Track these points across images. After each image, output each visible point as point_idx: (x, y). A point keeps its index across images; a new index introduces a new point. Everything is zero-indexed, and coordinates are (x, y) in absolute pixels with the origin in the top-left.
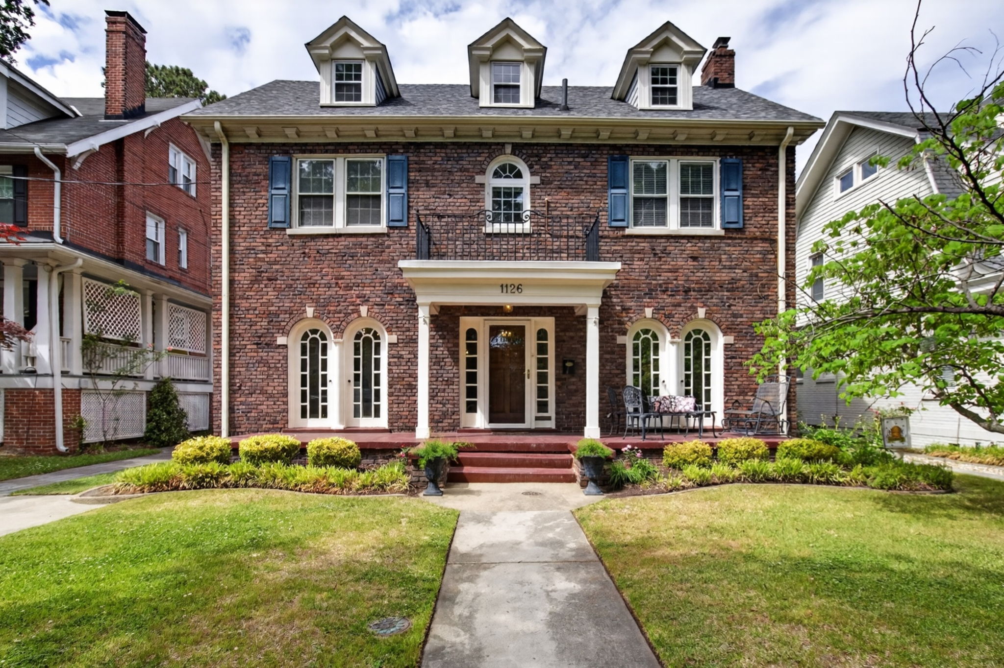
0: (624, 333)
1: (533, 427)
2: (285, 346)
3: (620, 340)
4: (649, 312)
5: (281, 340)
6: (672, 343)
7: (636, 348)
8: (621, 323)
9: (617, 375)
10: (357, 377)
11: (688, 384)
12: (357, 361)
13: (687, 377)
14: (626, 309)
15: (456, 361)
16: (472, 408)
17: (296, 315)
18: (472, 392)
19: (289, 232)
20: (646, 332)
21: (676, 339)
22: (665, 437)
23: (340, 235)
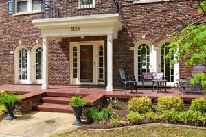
0: (133, 46)
1: (97, 84)
2: (13, 55)
3: (131, 49)
4: (144, 37)
5: (12, 53)
6: (155, 49)
7: (139, 51)
8: (132, 41)
9: (130, 64)
10: (37, 65)
11: (163, 67)
12: (37, 59)
13: (162, 64)
14: (133, 36)
15: (68, 59)
16: (75, 76)
17: (16, 44)
18: (75, 70)
19: (14, 15)
20: (144, 45)
21: (156, 48)
22: (138, 91)
23: (29, 15)
